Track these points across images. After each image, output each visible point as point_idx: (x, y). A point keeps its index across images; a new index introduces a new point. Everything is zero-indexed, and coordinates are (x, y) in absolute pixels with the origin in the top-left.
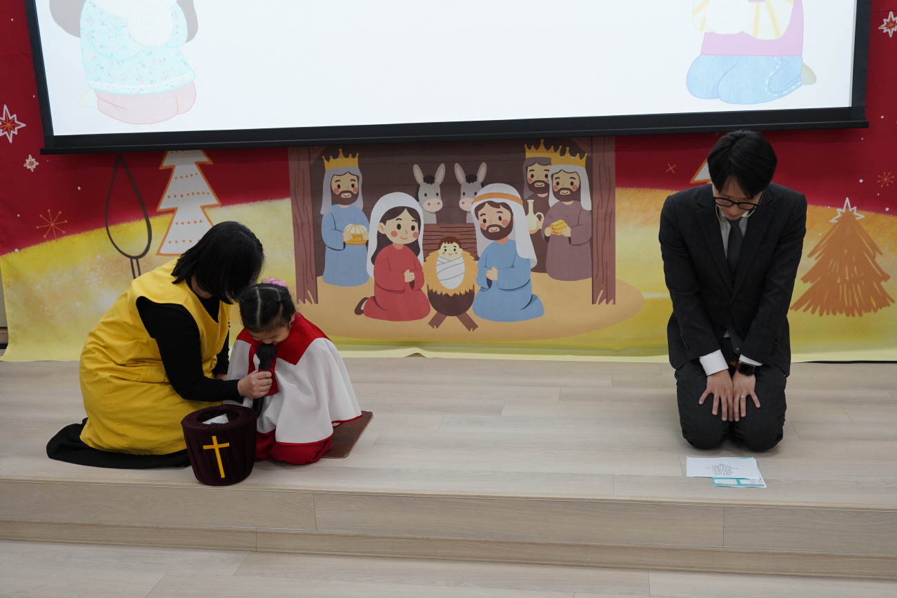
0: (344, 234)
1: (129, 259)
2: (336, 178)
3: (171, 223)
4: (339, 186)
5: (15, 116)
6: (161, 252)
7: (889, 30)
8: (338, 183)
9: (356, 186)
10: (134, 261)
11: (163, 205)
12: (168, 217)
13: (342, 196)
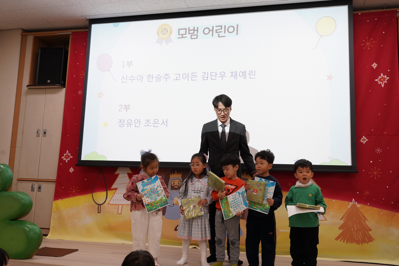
0: (174, 200)
1: (98, 205)
2: (173, 181)
3: (115, 193)
4: (174, 184)
5: (70, 154)
6: (110, 203)
7: (363, 142)
8: (174, 182)
9: (180, 184)
10: (99, 206)
11: (114, 187)
12: (114, 191)
13: (175, 187)
